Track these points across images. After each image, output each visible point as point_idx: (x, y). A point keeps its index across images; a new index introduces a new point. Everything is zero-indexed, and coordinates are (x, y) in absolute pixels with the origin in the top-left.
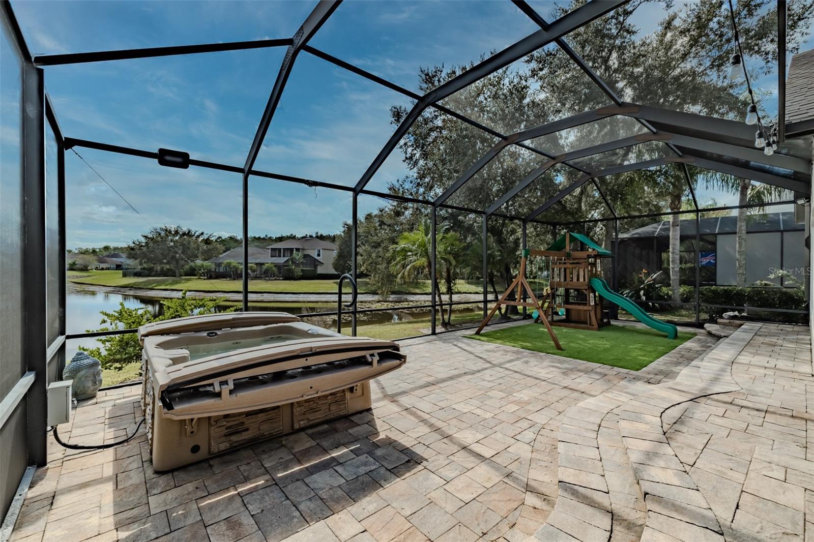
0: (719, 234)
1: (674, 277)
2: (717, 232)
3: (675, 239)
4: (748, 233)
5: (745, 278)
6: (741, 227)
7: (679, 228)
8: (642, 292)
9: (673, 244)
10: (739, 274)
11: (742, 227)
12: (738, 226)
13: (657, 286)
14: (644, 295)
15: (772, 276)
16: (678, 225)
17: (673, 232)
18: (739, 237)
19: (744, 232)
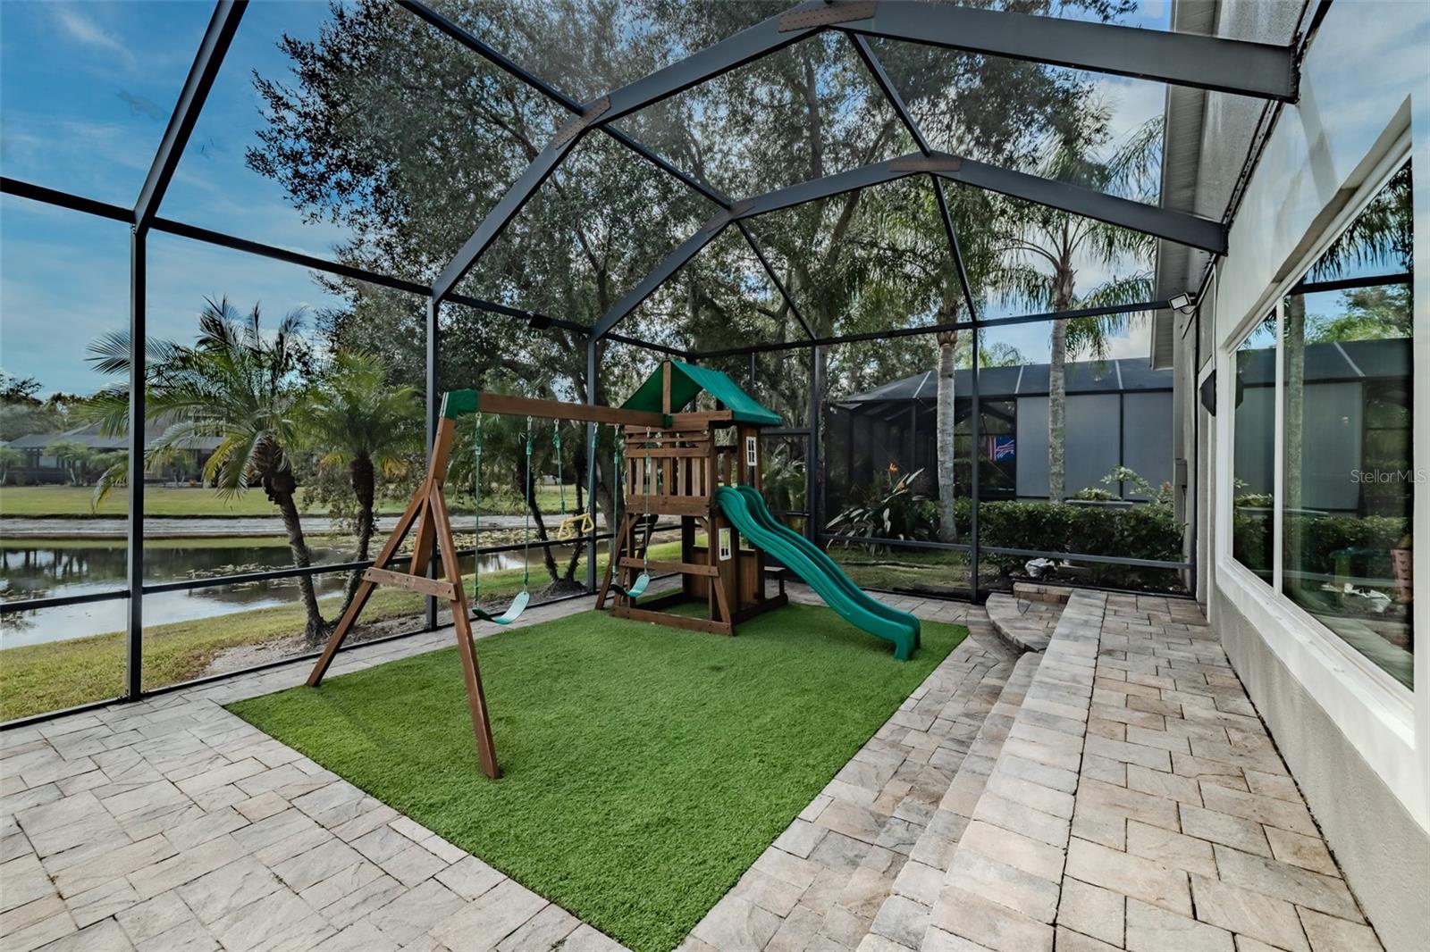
0: (1021, 395)
1: (945, 480)
2: (1016, 392)
3: (946, 403)
4: (1068, 394)
5: (1064, 483)
6: (1055, 381)
7: (952, 381)
8: (886, 513)
9: (944, 414)
10: (1054, 474)
11: (1058, 383)
12: (1051, 379)
13: (914, 499)
14: (890, 518)
15: (1108, 479)
16: (950, 376)
17: (942, 389)
18: (1053, 401)
19: (1061, 391)
